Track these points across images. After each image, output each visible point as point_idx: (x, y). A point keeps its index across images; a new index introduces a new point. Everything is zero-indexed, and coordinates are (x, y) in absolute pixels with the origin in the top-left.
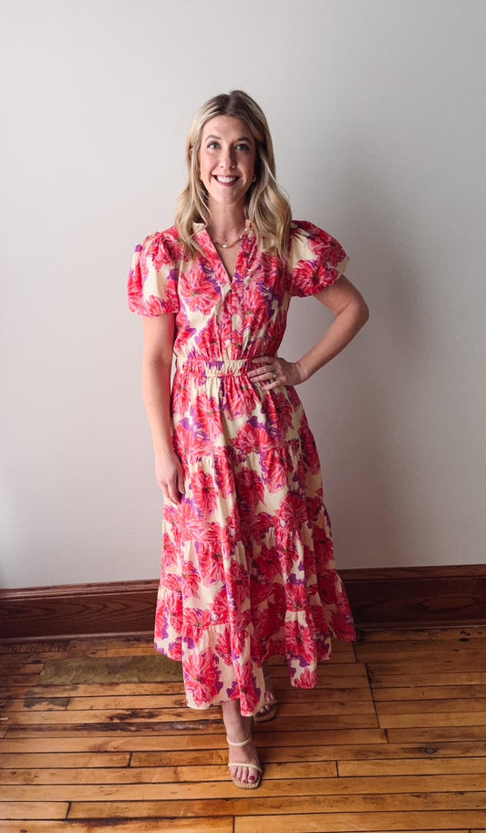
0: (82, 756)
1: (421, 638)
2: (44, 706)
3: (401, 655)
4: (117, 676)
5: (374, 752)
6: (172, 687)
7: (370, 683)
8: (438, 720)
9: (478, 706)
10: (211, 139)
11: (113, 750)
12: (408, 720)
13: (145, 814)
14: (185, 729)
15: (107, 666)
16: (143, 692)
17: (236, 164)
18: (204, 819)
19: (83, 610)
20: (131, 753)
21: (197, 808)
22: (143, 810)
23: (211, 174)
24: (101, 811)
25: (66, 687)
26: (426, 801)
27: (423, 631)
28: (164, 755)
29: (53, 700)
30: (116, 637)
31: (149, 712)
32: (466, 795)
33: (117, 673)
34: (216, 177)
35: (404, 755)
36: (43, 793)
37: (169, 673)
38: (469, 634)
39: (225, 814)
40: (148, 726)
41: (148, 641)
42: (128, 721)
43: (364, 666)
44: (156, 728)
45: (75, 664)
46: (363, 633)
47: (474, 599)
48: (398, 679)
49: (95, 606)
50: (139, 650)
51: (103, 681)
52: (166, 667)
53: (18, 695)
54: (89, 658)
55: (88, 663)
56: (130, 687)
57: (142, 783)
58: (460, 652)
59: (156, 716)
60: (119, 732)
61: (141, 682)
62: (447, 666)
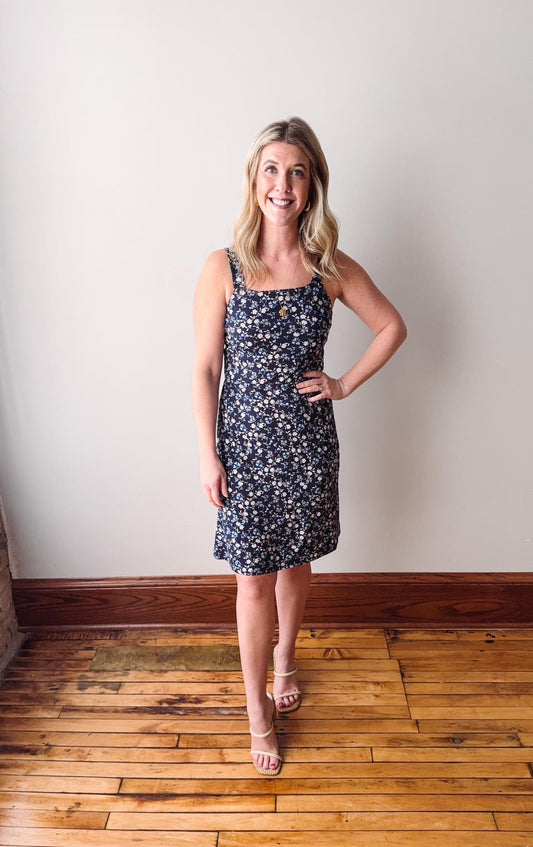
0: (134, 737)
1: (450, 638)
2: (96, 689)
3: (431, 653)
4: (166, 664)
6: (218, 676)
7: (403, 676)
8: (464, 713)
9: (502, 701)
10: (269, 164)
11: (163, 732)
12: (437, 712)
13: (192, 792)
14: (230, 715)
15: (157, 654)
16: (191, 680)
17: (291, 189)
18: (247, 797)
19: (135, 602)
20: (179, 735)
21: (241, 787)
22: (190, 788)
23: (267, 197)
24: (152, 787)
25: (118, 673)
26: (453, 785)
27: (451, 632)
28: (210, 737)
29: (105, 684)
30: (166, 628)
31: (197, 698)
32: (489, 781)
33: (166, 661)
34: (271, 199)
35: (434, 744)
36: (96, 769)
37: (215, 662)
38: (493, 637)
39: (267, 792)
40: (195, 711)
41: (195, 633)
42: (176, 705)
43: (396, 661)
44: (203, 713)
45: (126, 652)
46: (396, 632)
47: (499, 603)
48: (429, 675)
49: (147, 599)
50: (187, 641)
51: (153, 668)
52: (213, 657)
53: (72, 679)
54: (139, 646)
55: (138, 651)
56: (178, 674)
57: (190, 763)
58: (485, 652)
59: (203, 702)
60: (168, 716)
61: (188, 670)
62: (474, 664)
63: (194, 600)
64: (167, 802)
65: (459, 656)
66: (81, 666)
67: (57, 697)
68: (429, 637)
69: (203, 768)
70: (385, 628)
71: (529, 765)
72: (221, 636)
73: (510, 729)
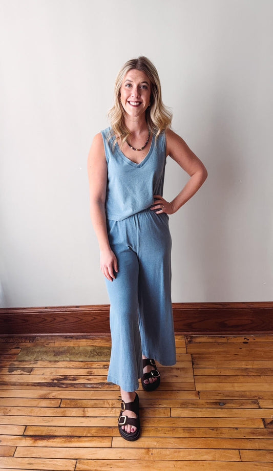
0: (35, 400)
1: (223, 341)
2: (19, 372)
3: (211, 350)
4: (59, 357)
5: (191, 404)
6: (87, 364)
7: (193, 365)
8: (227, 387)
9: (250, 379)
10: (127, 82)
11: (52, 398)
12: (211, 386)
13: (65, 434)
14: (91, 387)
15: (54, 351)
16: (72, 367)
17: (140, 96)
18: (97, 438)
19: (43, 321)
20: (61, 399)
21: (93, 432)
22: (64, 432)
23: (126, 101)
24: (42, 431)
25: (31, 362)
26: (217, 432)
27: (224, 337)
28: (79, 401)
29: (23, 369)
30: (61, 336)
31: (73, 378)
32: (239, 429)
33: (59, 355)
34: (129, 102)
35: (207, 406)
36: (12, 420)
37: (86, 356)
38: (248, 340)
39: (107, 435)
40: (72, 385)
41: (77, 339)
42: (62, 382)
43: (190, 355)
44: (76, 386)
45: (37, 350)
46: (192, 338)
47: (251, 320)
48: (207, 363)
49: (49, 319)
50: (71, 344)
51: (51, 360)
52: (85, 353)
53: (6, 365)
54: (45, 346)
55: (44, 349)
56: (64, 363)
57: (65, 417)
58: (243, 349)
59: (77, 380)
60: (56, 388)
61: (71, 361)
62: (235, 357)
63: (75, 320)
64: (50, 440)
65: (227, 352)
66: (11, 358)
68: (210, 340)
69: (73, 420)
70: (185, 335)
71: (263, 420)
72: (91, 341)
73: (254, 397)
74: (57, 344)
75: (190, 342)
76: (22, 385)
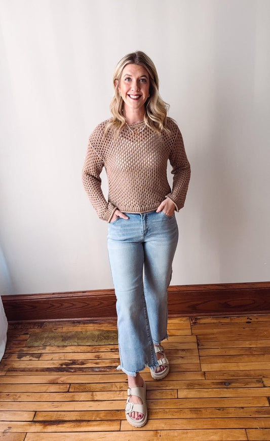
0: (45, 386)
1: (227, 321)
2: (28, 358)
3: (215, 331)
4: (67, 342)
5: (199, 385)
6: (95, 348)
7: (198, 345)
8: (232, 367)
9: (253, 358)
10: (127, 76)
11: (62, 382)
12: (216, 366)
13: (74, 419)
14: (99, 371)
15: (62, 337)
16: (79, 351)
17: (140, 89)
18: (105, 422)
19: (51, 307)
20: (70, 384)
21: (102, 415)
22: (73, 416)
23: (127, 94)
24: (52, 417)
25: (40, 348)
26: (223, 412)
27: (227, 318)
28: (88, 385)
29: (32, 355)
30: (68, 321)
31: (82, 362)
32: (245, 409)
33: (66, 340)
34: (129, 95)
35: (213, 386)
36: (23, 406)
37: (94, 340)
38: (251, 319)
39: (116, 418)
40: (81, 369)
41: (84, 323)
42: (70, 366)
43: (195, 337)
44: (84, 370)
45: (46, 335)
46: (196, 319)
47: (253, 300)
48: (213, 344)
49: (58, 305)
50: (79, 328)
51: (59, 345)
52: (93, 337)
53: (15, 352)
54: (53, 332)
55: (52, 335)
56: (73, 348)
57: (74, 401)
58: (246, 329)
59: (85, 364)
60: (65, 373)
61: (79, 345)
62: (238, 336)
63: (82, 305)
64: (59, 426)
65: (231, 332)
66: (19, 344)
67: (6, 362)
68: (215, 321)
69: (82, 404)
70: (189, 317)
71: (268, 398)
72: (98, 325)
73: (258, 376)
74: (65, 329)
75: (195, 323)
76: (31, 371)
